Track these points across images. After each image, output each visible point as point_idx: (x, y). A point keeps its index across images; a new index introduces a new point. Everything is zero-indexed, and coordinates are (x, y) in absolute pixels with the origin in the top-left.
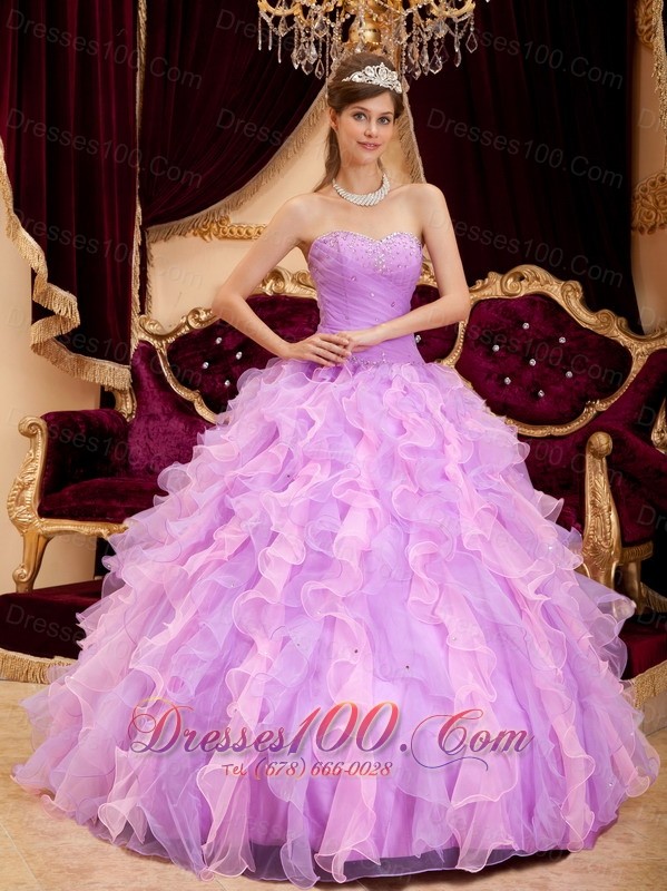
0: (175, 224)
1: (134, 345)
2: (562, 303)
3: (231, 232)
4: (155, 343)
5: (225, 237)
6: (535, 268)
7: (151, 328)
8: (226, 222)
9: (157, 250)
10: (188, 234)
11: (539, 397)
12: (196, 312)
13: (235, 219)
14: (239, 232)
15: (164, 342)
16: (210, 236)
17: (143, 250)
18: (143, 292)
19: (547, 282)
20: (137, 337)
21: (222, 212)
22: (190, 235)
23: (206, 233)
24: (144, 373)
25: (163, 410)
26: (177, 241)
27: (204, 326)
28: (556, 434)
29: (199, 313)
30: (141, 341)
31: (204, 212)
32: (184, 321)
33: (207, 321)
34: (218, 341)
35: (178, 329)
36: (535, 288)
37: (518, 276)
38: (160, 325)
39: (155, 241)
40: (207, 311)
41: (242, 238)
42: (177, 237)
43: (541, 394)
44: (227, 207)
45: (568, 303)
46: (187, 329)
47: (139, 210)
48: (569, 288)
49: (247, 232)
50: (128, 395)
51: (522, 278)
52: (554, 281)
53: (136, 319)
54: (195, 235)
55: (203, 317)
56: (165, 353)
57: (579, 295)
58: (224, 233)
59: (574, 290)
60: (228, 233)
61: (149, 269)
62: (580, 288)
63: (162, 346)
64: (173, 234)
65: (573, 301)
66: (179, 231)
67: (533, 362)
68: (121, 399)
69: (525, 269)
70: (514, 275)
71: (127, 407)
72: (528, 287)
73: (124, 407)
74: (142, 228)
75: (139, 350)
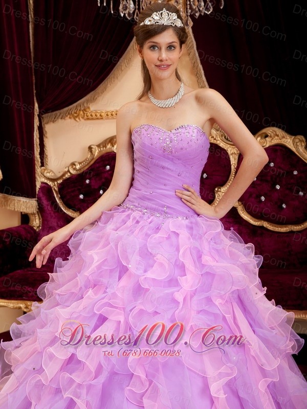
0: (58, 112)
1: (38, 185)
2: (294, 149)
3: (91, 115)
4: (50, 183)
5: (88, 119)
6: (275, 129)
7: (48, 175)
8: (88, 110)
9: (49, 128)
10: (66, 118)
11: (283, 208)
12: (73, 164)
13: (93, 107)
14: (96, 115)
15: (56, 183)
16: (79, 119)
17: (41, 129)
18: (42, 153)
19: (283, 137)
20: (40, 181)
21: (85, 105)
22: (67, 118)
23: (76, 117)
24: (45, 202)
25: (57, 223)
26: (60, 122)
27: (79, 172)
28: (295, 230)
29: (75, 165)
30: (42, 183)
31: (75, 105)
32: (67, 170)
33: (80, 169)
34: (87, 181)
35: (63, 175)
36: (276, 141)
37: (264, 135)
38: (53, 172)
39: (47, 123)
40: (80, 163)
41: (98, 119)
42: (60, 120)
43: (284, 206)
44: (88, 101)
45: (297, 150)
46: (69, 174)
47: (36, 105)
48: (297, 140)
49: (101, 115)
50: (37, 215)
51: (267, 136)
52: (288, 136)
53: (38, 170)
54: (70, 118)
55: (78, 167)
56: (56, 189)
57: (304, 144)
58: (87, 116)
59: (301, 141)
60: (90, 117)
61: (45, 139)
62: (304, 139)
63: (55, 185)
64: (58, 118)
65: (300, 148)
66: (60, 117)
67: (278, 187)
68: (32, 218)
69: (269, 130)
70: (261, 135)
71: (36, 222)
72: (271, 141)
73: (34, 223)
74: (39, 116)
75: (41, 188)
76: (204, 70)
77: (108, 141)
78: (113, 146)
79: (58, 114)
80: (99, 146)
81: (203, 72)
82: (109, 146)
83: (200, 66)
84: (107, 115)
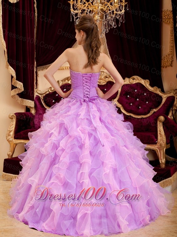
0: (45, 66)
1: (35, 96)
2: (145, 85)
4: (40, 96)
6: (137, 76)
7: (39, 92)
9: (40, 73)
11: (139, 108)
14: (61, 68)
15: (42, 96)
17: (36, 72)
18: (36, 83)
19: (141, 80)
20: (36, 94)
24: (38, 103)
27: (53, 91)
29: (51, 88)
32: (47, 90)
34: (57, 95)
35: (46, 92)
36: (137, 82)
38: (41, 91)
39: (39, 71)
41: (62, 70)
43: (140, 107)
45: (146, 85)
46: (48, 92)
47: (35, 63)
48: (146, 81)
49: (63, 68)
51: (134, 79)
53: (35, 90)
56: (43, 98)
57: (149, 83)
59: (148, 82)
61: (38, 77)
62: (149, 82)
64: (44, 69)
65: (147, 84)
66: (46, 68)
67: (138, 100)
68: (32, 109)
69: (135, 77)
70: (132, 78)
71: (33, 112)
72: (136, 81)
73: (32, 112)
74: (36, 67)
75: (36, 98)
76: (109, 51)
77: (66, 79)
78: (69, 81)
79: (45, 67)
80: (62, 81)
81: (108, 52)
82: (66, 81)
83: (108, 50)
84: (66, 68)
